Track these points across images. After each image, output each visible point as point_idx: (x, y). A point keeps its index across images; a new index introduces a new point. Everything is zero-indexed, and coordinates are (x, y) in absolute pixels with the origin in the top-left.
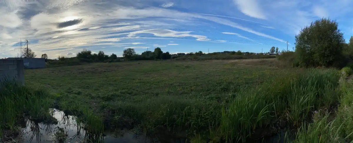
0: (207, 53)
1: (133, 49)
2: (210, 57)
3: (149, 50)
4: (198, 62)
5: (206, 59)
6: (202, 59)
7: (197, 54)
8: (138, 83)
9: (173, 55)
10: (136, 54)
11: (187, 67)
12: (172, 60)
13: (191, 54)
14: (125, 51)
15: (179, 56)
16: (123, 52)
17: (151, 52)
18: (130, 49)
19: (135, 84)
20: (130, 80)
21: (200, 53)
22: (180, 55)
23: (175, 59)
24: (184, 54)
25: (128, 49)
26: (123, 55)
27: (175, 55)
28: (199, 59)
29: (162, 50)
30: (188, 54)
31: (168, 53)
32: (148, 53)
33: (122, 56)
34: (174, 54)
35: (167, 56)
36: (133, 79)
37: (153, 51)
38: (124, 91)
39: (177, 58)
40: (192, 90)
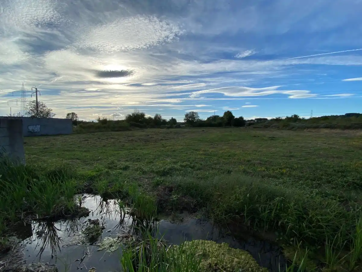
0: (307, 117)
1: (196, 113)
2: (315, 125)
3: (216, 115)
4: (291, 132)
5: (308, 128)
6: (299, 128)
7: (288, 119)
8: (202, 155)
9: (248, 121)
10: (199, 118)
11: (272, 138)
12: (248, 127)
13: (278, 120)
14: (187, 115)
15: (258, 122)
16: (184, 117)
17: (218, 116)
18: (193, 113)
19: (199, 156)
20: (192, 151)
21: (295, 119)
22: (260, 121)
23: (251, 127)
24: (266, 119)
25: (190, 113)
26: (185, 120)
27: (252, 120)
28: (293, 127)
29: (234, 115)
30: (272, 120)
31: (241, 118)
32: (215, 118)
33: (183, 121)
34: (250, 119)
35: (240, 122)
36: (196, 150)
37: (221, 115)
38: (184, 164)
39: (254, 126)
40: (282, 174)
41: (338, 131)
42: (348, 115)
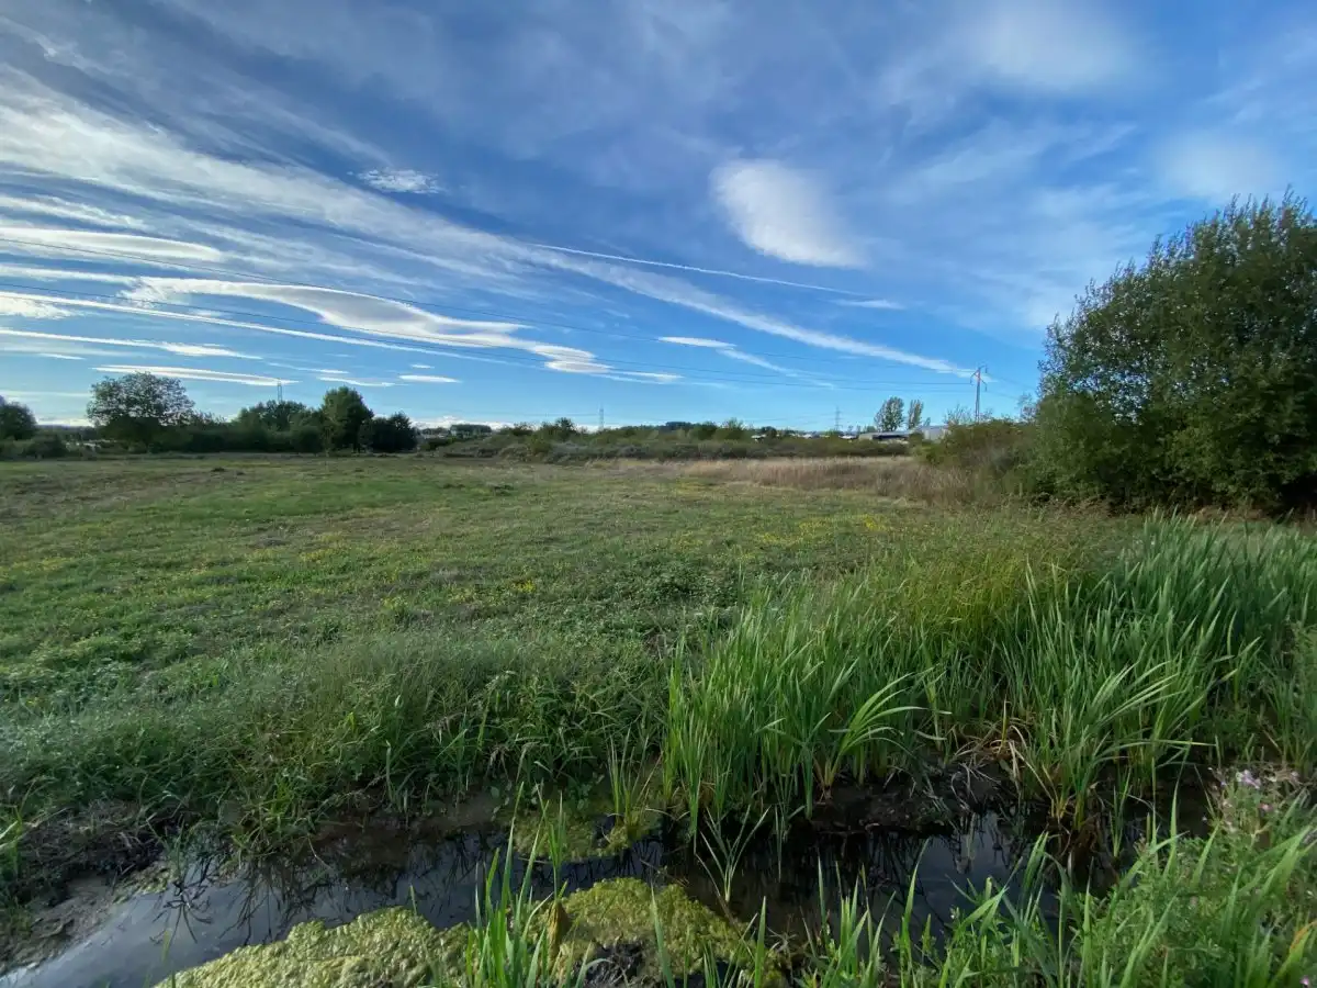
0: (592, 429)
1: (170, 384)
2: (608, 449)
3: (286, 399)
4: (555, 470)
5: (594, 456)
6: (574, 456)
7: (549, 431)
8: (200, 583)
9: (428, 431)
10: (196, 410)
11: (503, 491)
12: (426, 454)
13: (520, 433)
14: (108, 392)
15: (460, 439)
16: (90, 397)
17: (301, 406)
18: (148, 378)
19: (183, 594)
20: (139, 571)
21: (564, 431)
22: (465, 431)
23: (438, 453)
24: (486, 429)
25: (129, 378)
26: (92, 413)
27: (440, 430)
28: (560, 456)
29: (369, 403)
30: (505, 432)
31: (400, 420)
32: (283, 413)
33: (87, 423)
34: (433, 425)
35: (395, 437)
36: (168, 566)
37: (314, 403)
39: (448, 449)
40: (524, 598)
41: (654, 464)
42: (673, 426)
